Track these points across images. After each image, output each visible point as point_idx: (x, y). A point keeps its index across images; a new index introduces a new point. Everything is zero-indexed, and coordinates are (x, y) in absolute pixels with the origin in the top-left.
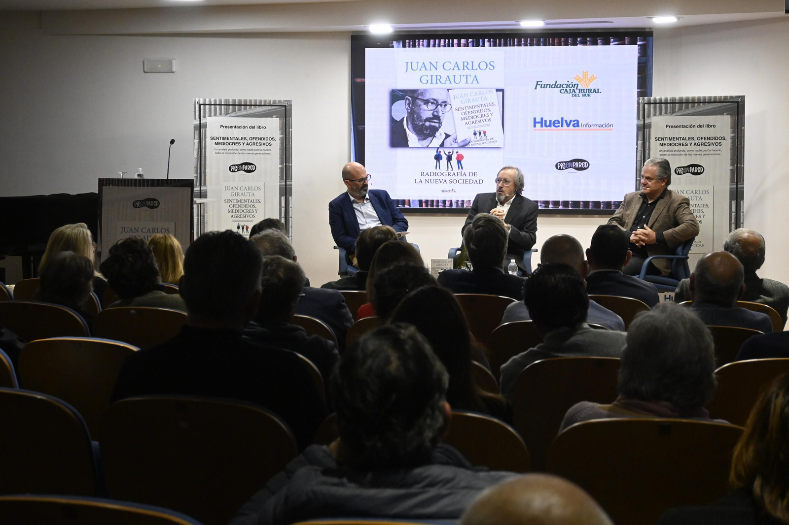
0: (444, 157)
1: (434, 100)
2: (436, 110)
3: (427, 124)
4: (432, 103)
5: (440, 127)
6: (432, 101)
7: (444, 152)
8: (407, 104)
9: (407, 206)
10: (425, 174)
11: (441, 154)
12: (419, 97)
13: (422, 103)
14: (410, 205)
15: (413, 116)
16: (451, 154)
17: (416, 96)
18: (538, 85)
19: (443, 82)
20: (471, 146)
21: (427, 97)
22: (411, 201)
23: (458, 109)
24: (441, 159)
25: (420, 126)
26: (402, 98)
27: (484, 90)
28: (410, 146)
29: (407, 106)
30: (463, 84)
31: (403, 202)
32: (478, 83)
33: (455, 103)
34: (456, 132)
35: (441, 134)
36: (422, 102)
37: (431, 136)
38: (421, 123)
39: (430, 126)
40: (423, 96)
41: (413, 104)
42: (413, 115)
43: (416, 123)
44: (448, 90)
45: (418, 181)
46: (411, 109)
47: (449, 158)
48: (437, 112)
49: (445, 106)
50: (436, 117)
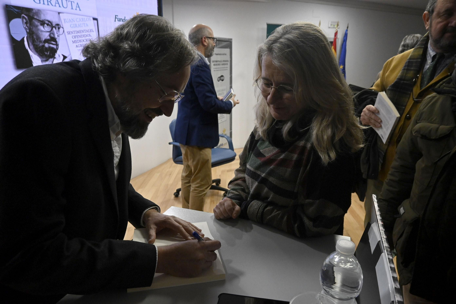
1: (49, 21)
2: (52, 32)
3: (47, 45)
4: (48, 25)
5: (57, 49)
6: (47, 22)
8: (24, 23)
12: (35, 17)
13: (39, 24)
15: (33, 37)
17: (31, 15)
18: (116, 19)
19: (54, 4)
21: (42, 18)
23: (69, 33)
25: (40, 47)
26: (18, 16)
27: (86, 17)
29: (25, 26)
30: (69, 9)
32: (80, 10)
33: (66, 26)
34: (70, 54)
35: (59, 56)
36: (38, 22)
37: (51, 57)
38: (41, 44)
39: (50, 47)
40: (37, 15)
41: (30, 24)
42: (32, 35)
43: (36, 44)
44: (59, 13)
46: (30, 29)
48: (53, 34)
49: (59, 28)
50: (53, 39)
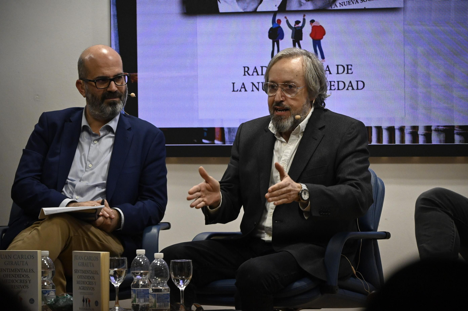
0: (288, 33)
7: (287, 22)
9: (217, 142)
10: (250, 72)
11: (281, 25)
14: (223, 140)
16: (300, 25)
20: (339, 8)
22: (226, 130)
24: (282, 38)
28: (221, 11)
31: (210, 133)
45: (238, 86)
47: (297, 36)
